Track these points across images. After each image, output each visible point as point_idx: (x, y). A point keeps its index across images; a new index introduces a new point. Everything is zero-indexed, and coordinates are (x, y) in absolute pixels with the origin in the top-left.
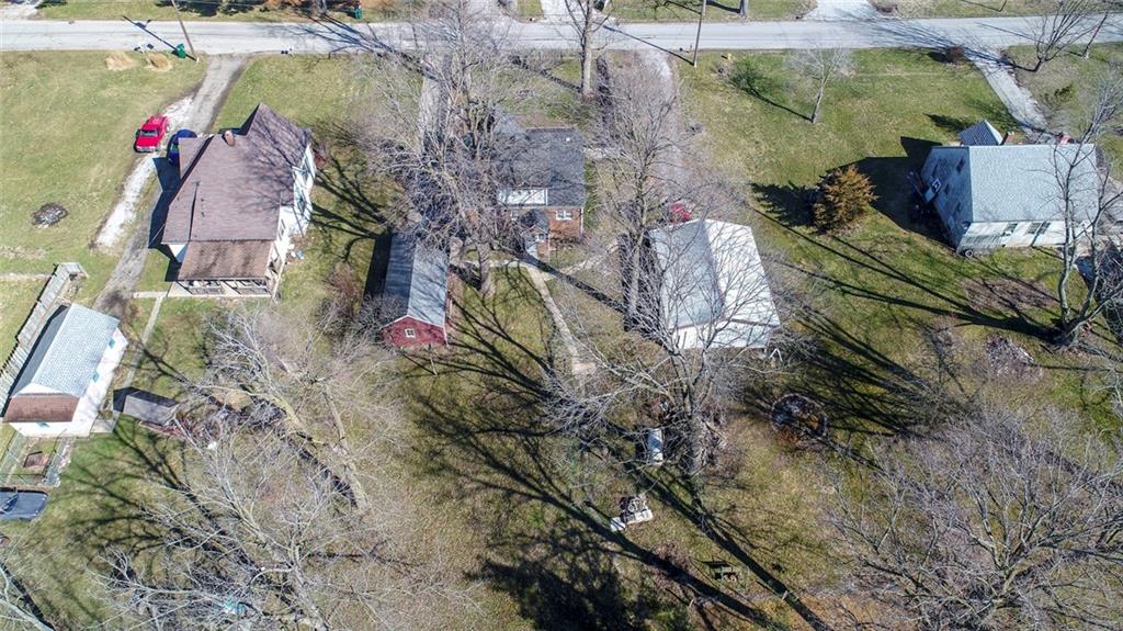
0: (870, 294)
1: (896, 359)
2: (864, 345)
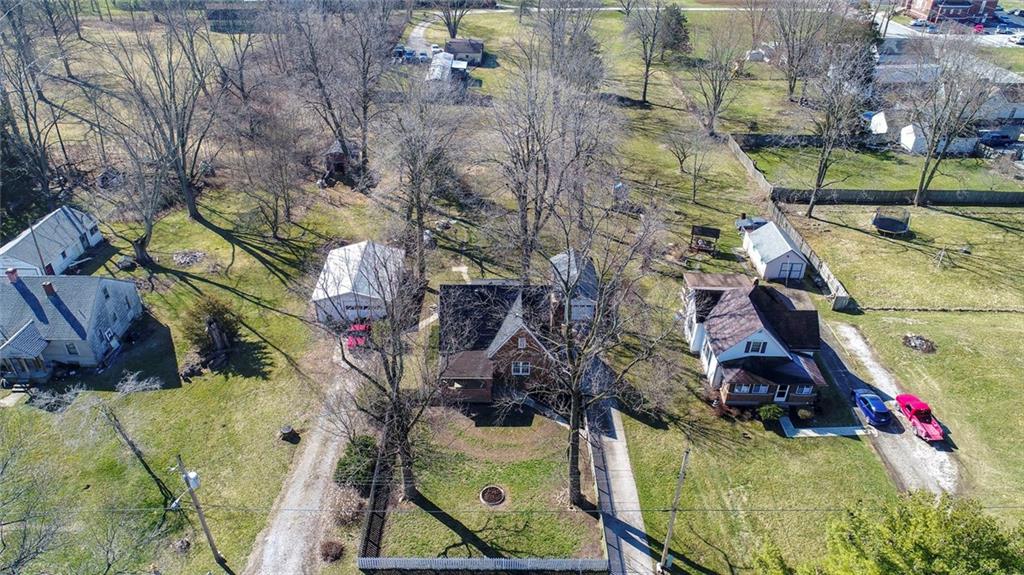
0: (242, 296)
1: (258, 264)
2: (274, 273)
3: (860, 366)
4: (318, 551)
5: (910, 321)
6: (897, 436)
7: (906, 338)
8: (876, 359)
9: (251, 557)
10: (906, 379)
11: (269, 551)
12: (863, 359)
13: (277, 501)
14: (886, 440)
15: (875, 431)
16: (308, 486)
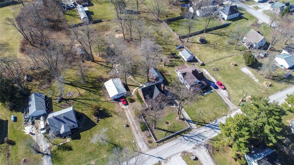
3: (209, 77)
4: (147, 143)
5: (213, 64)
6: (218, 89)
7: (214, 69)
8: (211, 75)
9: (138, 148)
10: (216, 78)
11: (140, 146)
12: (209, 76)
13: (134, 138)
14: (217, 91)
15: (215, 90)
16: (137, 133)
